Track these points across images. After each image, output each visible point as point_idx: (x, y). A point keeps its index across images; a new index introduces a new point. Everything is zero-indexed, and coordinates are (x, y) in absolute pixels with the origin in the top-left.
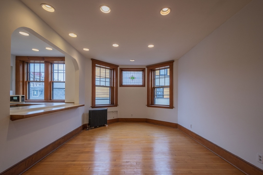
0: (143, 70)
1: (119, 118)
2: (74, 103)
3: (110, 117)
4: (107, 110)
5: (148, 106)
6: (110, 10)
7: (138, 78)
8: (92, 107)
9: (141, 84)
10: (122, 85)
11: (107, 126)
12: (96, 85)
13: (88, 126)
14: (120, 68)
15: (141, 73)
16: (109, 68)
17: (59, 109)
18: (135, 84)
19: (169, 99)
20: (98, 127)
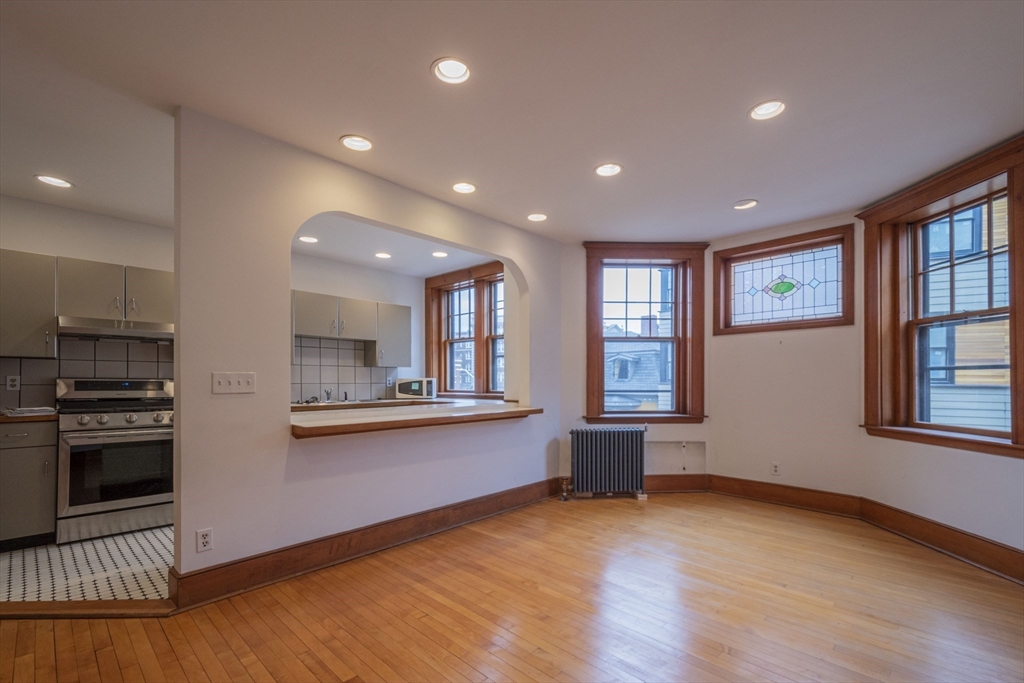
0: (842, 236)
1: (710, 476)
2: (517, 402)
3: (656, 464)
4: (642, 433)
5: (872, 426)
6: (468, 73)
7: (814, 283)
8: (589, 420)
9: (834, 310)
10: (727, 324)
11: (642, 497)
12: (604, 336)
13: (564, 487)
14: (716, 254)
15: (832, 256)
16: (669, 261)
17: (424, 419)
18: (798, 314)
19: (1008, 392)
20: (611, 497)
